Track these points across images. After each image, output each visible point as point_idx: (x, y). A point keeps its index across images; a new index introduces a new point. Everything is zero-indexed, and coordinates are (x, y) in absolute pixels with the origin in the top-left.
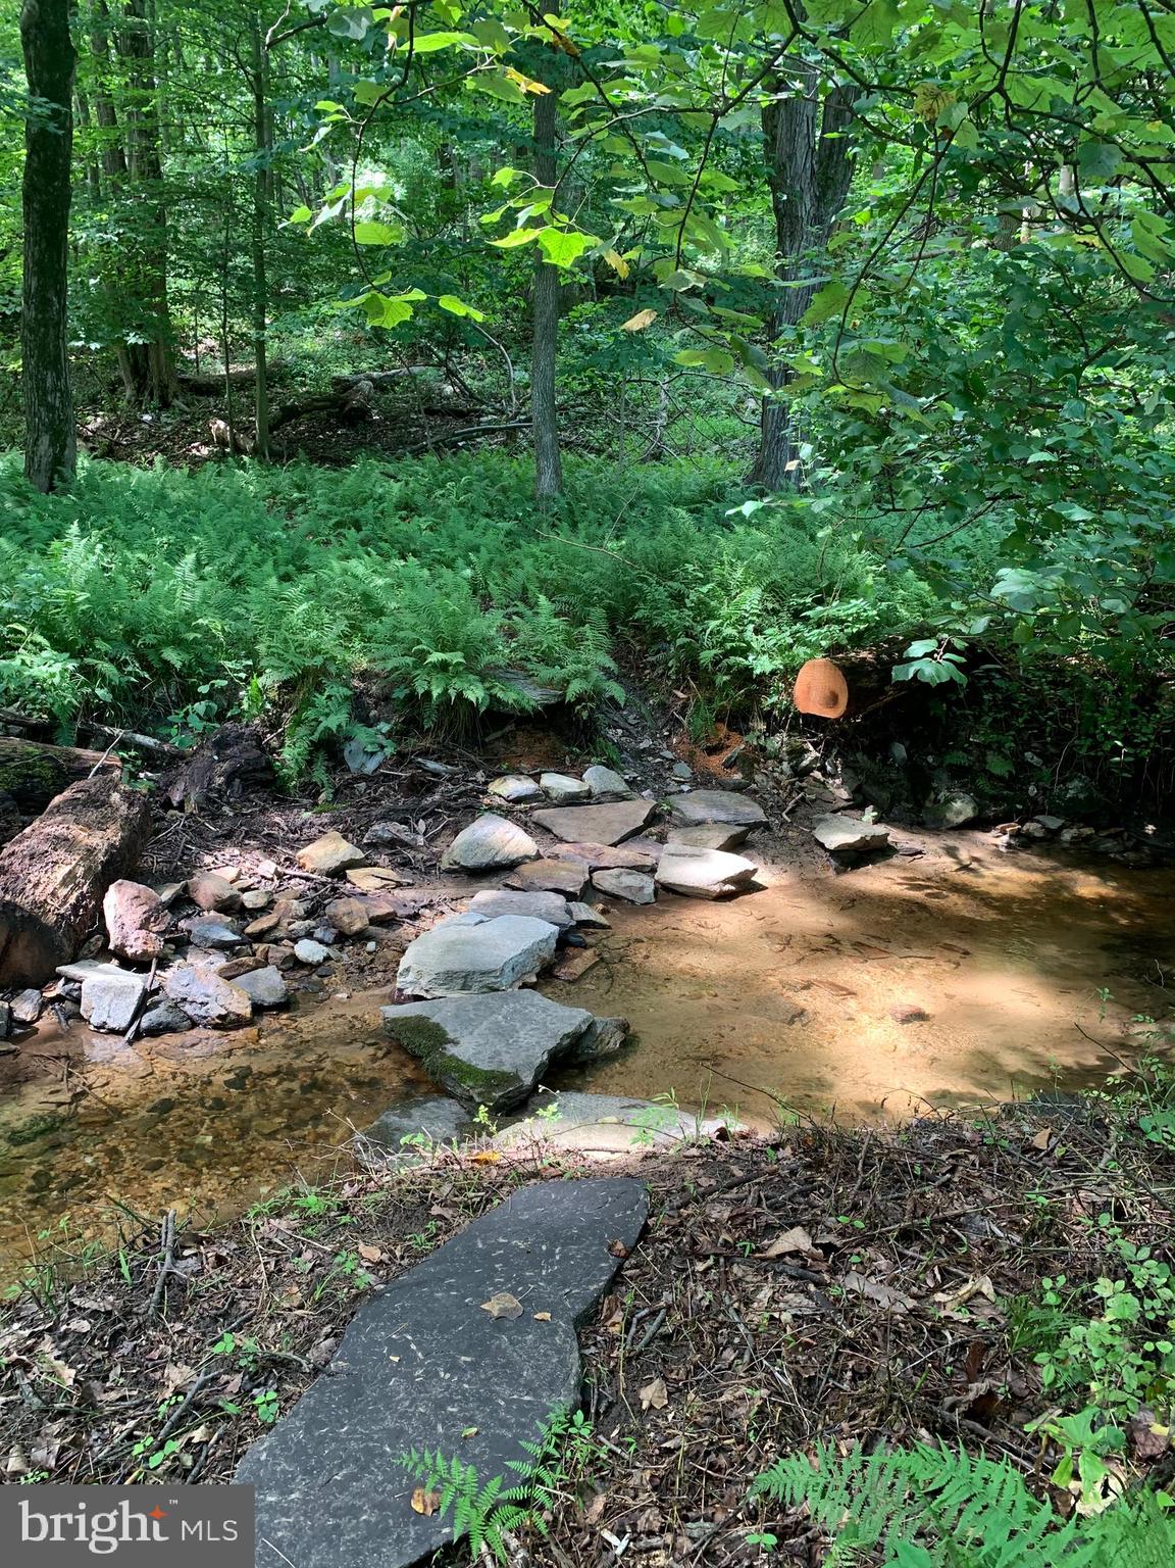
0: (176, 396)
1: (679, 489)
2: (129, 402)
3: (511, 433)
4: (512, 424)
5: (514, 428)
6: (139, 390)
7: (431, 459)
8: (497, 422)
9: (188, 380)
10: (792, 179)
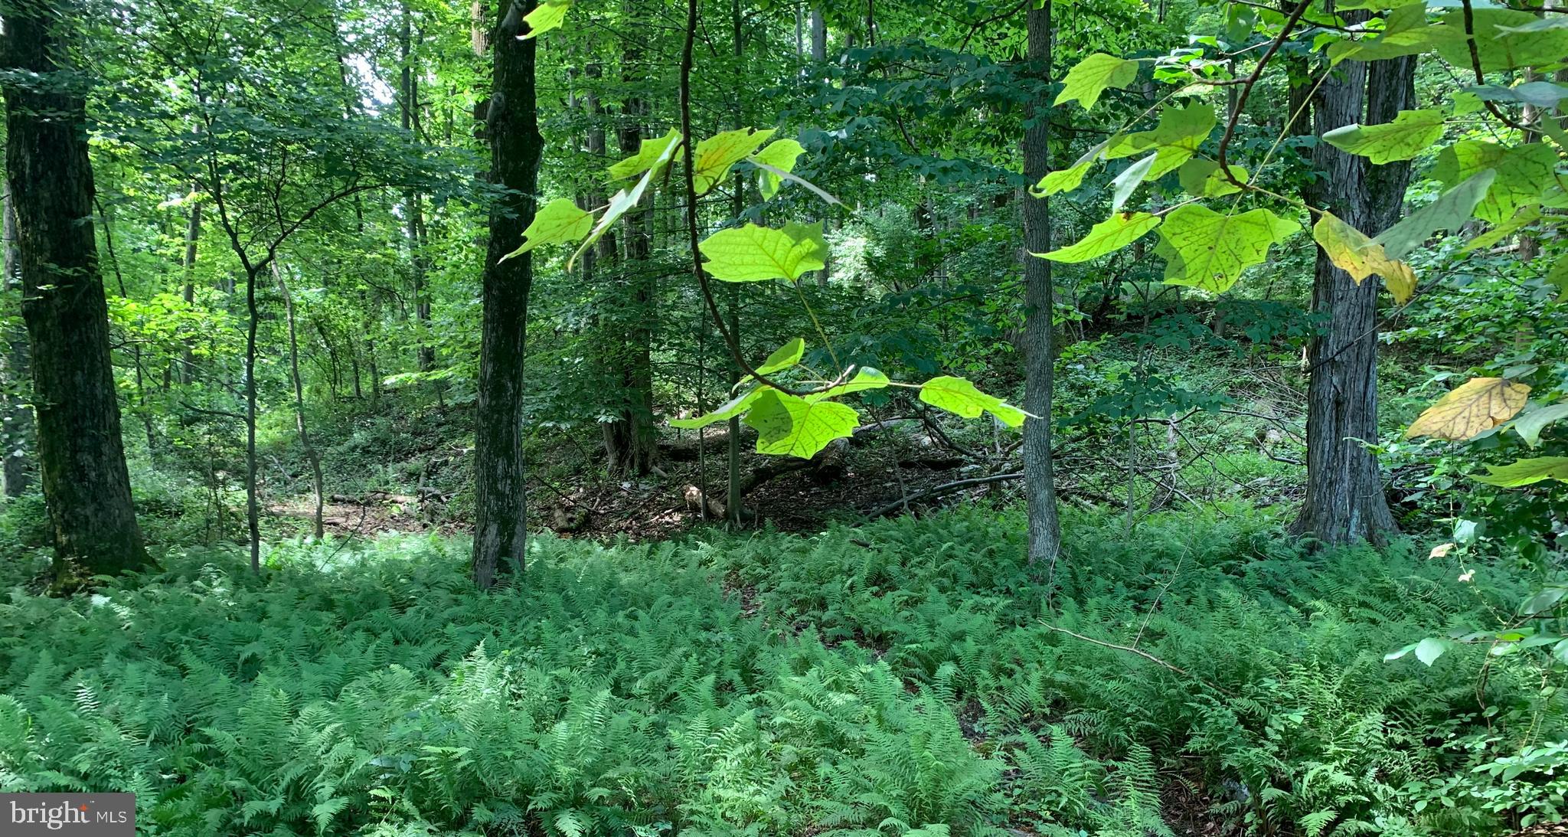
0: (655, 464)
1: (1205, 543)
2: (610, 472)
3: (995, 484)
4: (996, 476)
5: (1000, 480)
6: (620, 461)
7: (907, 519)
8: (979, 472)
9: (669, 447)
10: (1335, 186)
